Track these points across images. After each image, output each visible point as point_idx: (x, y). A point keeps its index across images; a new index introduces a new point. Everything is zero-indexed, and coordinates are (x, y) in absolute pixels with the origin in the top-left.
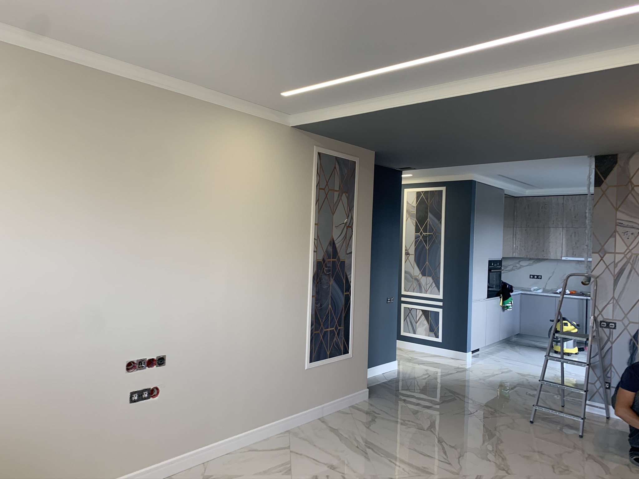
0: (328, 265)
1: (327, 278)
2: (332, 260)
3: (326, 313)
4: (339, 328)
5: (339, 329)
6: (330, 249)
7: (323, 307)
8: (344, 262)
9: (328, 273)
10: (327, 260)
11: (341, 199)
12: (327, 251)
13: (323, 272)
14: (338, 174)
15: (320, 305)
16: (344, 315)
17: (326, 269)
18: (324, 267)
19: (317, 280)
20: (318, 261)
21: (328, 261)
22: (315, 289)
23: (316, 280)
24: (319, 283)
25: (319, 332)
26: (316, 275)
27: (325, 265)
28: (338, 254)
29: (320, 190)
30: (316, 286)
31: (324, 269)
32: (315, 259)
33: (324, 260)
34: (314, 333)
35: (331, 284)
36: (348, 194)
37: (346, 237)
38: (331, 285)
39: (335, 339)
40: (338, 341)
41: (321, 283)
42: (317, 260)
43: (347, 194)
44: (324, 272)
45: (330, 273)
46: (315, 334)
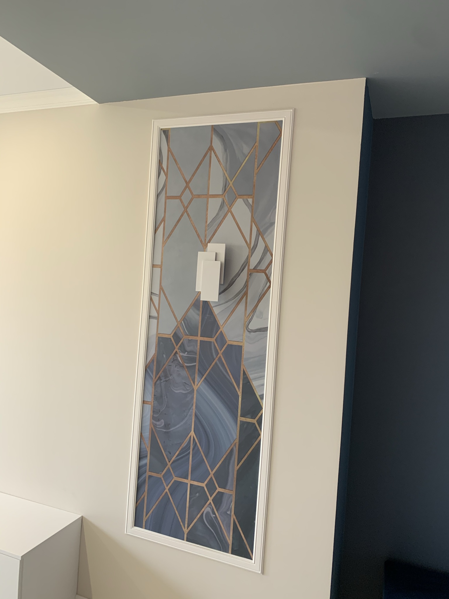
0: (188, 349)
1: (184, 373)
2: (199, 338)
3: (181, 444)
4: (219, 490)
5: (221, 494)
6: (196, 317)
7: (171, 429)
8: (240, 347)
9: (187, 363)
10: (185, 338)
11: (229, 211)
12: (184, 319)
13: (175, 360)
14: (219, 161)
15: (165, 425)
16: (237, 468)
17: (181, 354)
18: (176, 350)
19: (157, 373)
20: (160, 336)
21: (190, 341)
22: (151, 389)
23: (154, 373)
24: (163, 379)
25: (161, 476)
26: (155, 363)
27: (180, 346)
28: (218, 328)
29: (167, 200)
30: (155, 383)
31: (178, 356)
32: (153, 332)
33: (176, 337)
34: (148, 473)
35: (195, 388)
36: (253, 198)
37: (246, 294)
38: (195, 391)
39: (206, 509)
40: (216, 517)
41: (166, 381)
42: (158, 333)
43: (250, 200)
44: (177, 360)
45: (195, 365)
46: (150, 477)
